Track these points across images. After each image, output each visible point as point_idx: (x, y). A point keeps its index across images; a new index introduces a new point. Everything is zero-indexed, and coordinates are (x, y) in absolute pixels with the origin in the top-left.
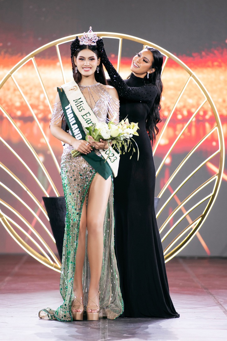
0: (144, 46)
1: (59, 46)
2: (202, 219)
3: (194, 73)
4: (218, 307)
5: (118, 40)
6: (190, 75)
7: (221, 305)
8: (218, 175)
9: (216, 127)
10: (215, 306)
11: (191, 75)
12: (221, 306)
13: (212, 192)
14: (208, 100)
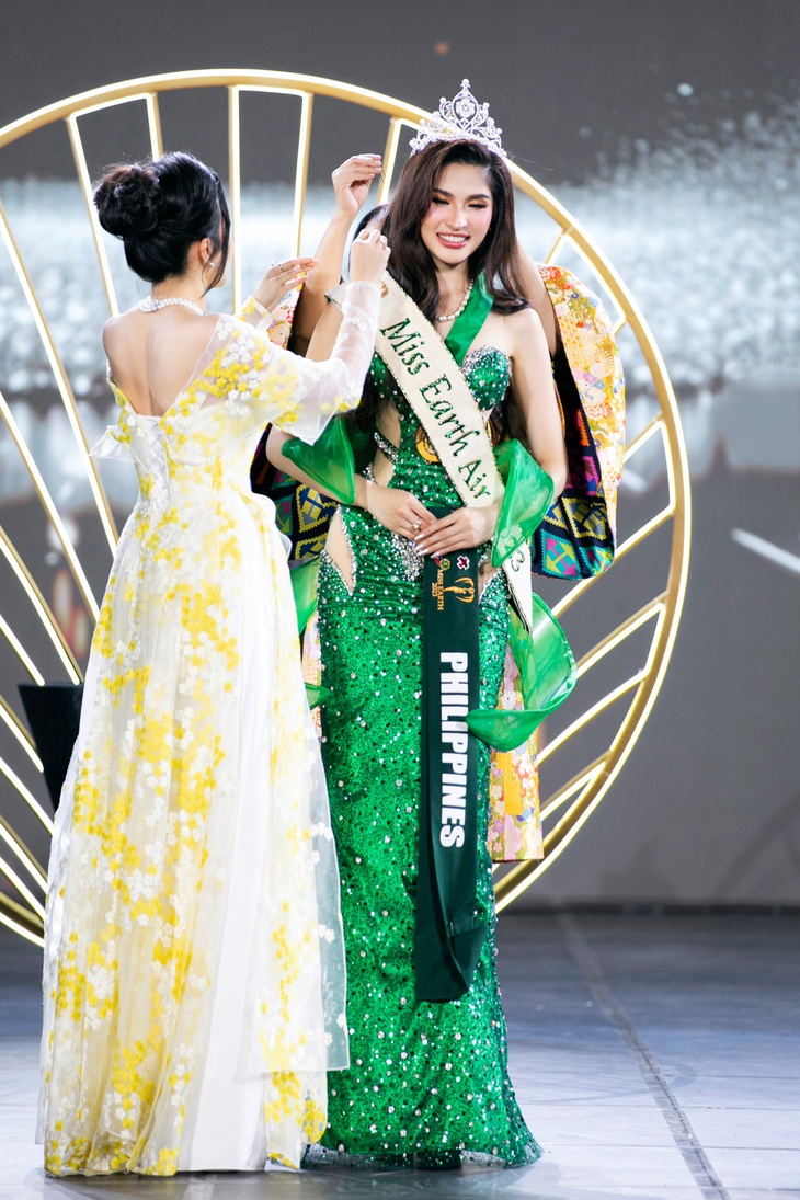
0: (392, 121)
1: (80, 120)
2: (609, 769)
3: (574, 222)
4: (650, 1099)
5: (298, 100)
6: (560, 229)
7: (663, 1088)
8: (666, 601)
9: (658, 420)
10: (643, 1092)
11: (565, 231)
12: (661, 1094)
13: (643, 667)
14: (628, 320)
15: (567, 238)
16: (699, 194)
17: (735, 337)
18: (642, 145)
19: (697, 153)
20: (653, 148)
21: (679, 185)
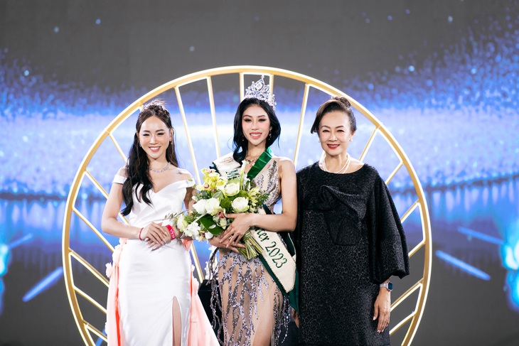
0: (305, 85)
5: (268, 77)
8: (423, 282)
11: (377, 127)
14: (404, 163)
15: (378, 130)
16: (418, 111)
17: (435, 169)
18: (395, 91)
19: (417, 94)
20: (399, 92)
21: (410, 108)
